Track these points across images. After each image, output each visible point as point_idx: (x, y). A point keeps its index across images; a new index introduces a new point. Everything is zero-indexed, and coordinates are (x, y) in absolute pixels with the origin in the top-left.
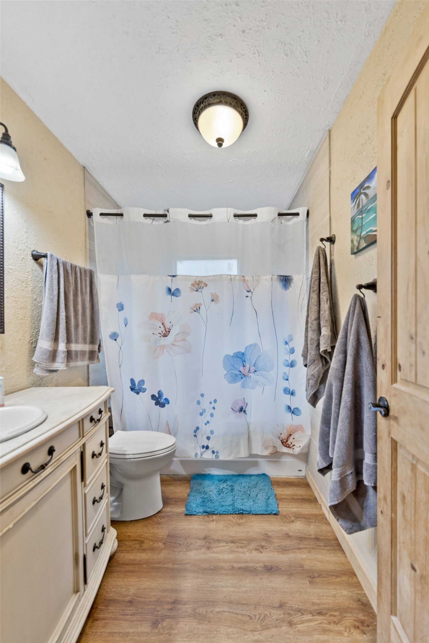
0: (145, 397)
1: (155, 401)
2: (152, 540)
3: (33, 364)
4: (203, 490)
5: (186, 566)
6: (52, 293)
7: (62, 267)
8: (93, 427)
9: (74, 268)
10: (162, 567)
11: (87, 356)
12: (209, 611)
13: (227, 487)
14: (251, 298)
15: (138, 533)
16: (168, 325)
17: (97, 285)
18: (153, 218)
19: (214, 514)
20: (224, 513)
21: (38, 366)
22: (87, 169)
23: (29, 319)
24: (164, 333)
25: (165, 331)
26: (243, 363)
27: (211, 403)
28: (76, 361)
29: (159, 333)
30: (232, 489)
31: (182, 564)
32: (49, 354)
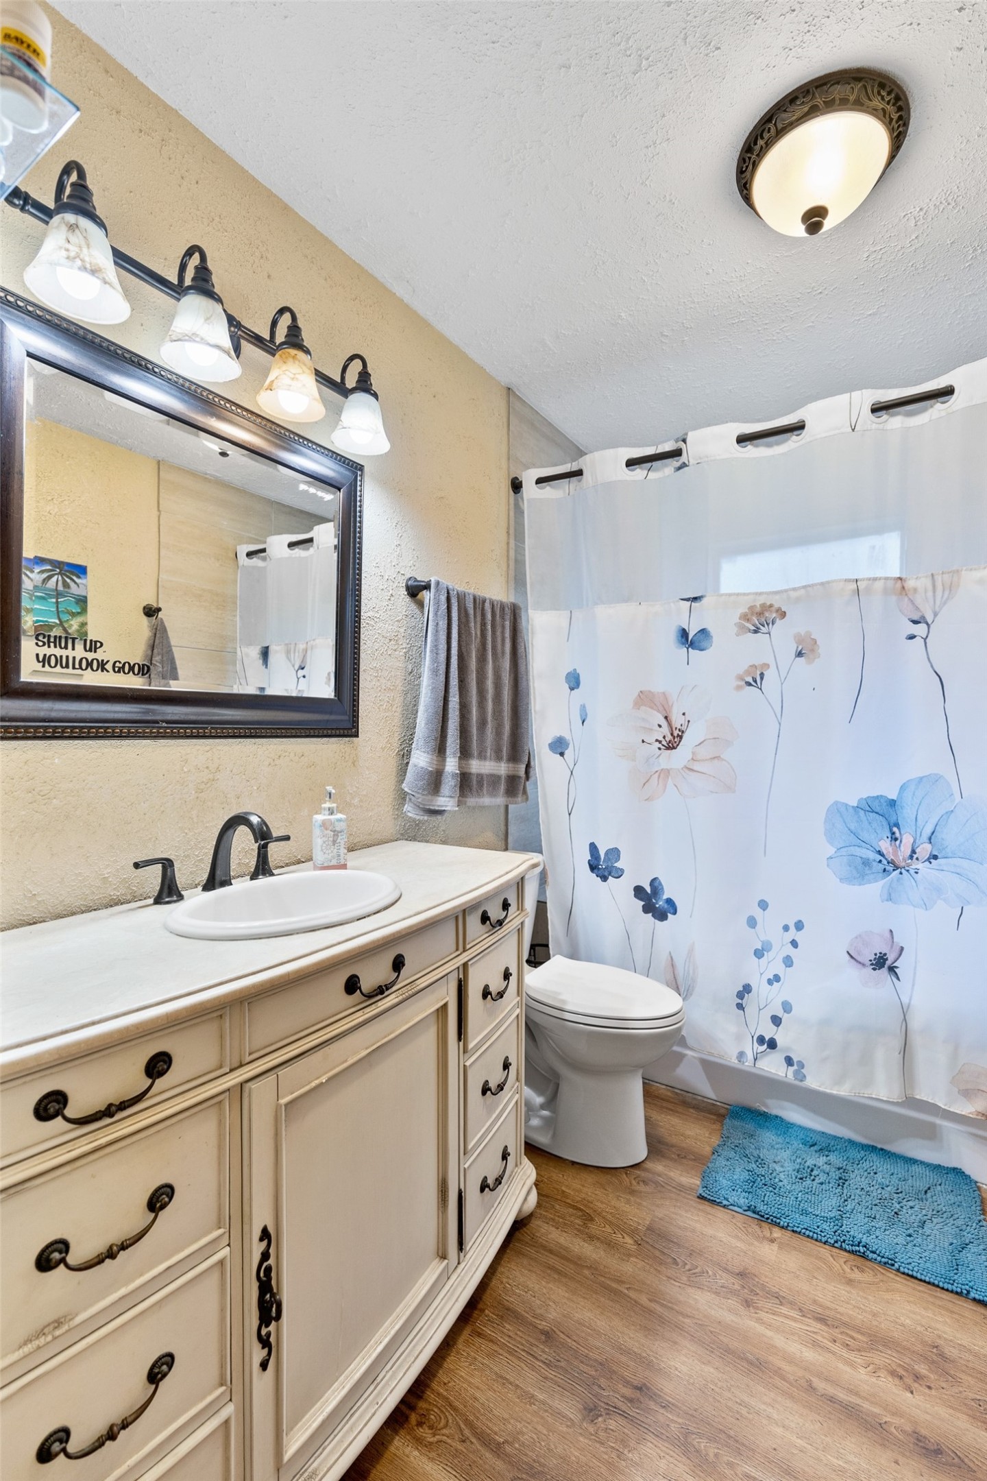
0: (620, 891)
1: (643, 903)
2: (610, 1222)
3: (402, 797)
4: (756, 1153)
5: (681, 1318)
6: (437, 658)
7: (456, 604)
8: (487, 935)
9: (479, 603)
10: (625, 1294)
11: (503, 787)
12: (725, 1459)
13: (827, 1168)
14: (925, 640)
15: (584, 1196)
16: (678, 721)
17: (528, 635)
18: (649, 465)
19: (778, 1225)
20: (807, 1233)
21: (410, 799)
22: (515, 390)
23: (399, 710)
24: (668, 739)
25: (672, 734)
26: (891, 830)
27: (786, 928)
28: (479, 796)
29: (657, 740)
30: (840, 1178)
31: (672, 1309)
32: (429, 779)
